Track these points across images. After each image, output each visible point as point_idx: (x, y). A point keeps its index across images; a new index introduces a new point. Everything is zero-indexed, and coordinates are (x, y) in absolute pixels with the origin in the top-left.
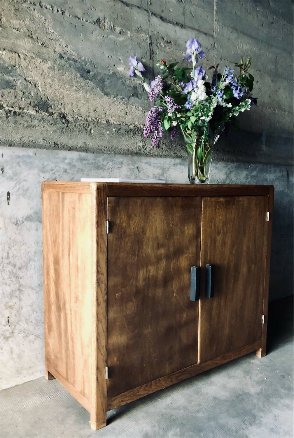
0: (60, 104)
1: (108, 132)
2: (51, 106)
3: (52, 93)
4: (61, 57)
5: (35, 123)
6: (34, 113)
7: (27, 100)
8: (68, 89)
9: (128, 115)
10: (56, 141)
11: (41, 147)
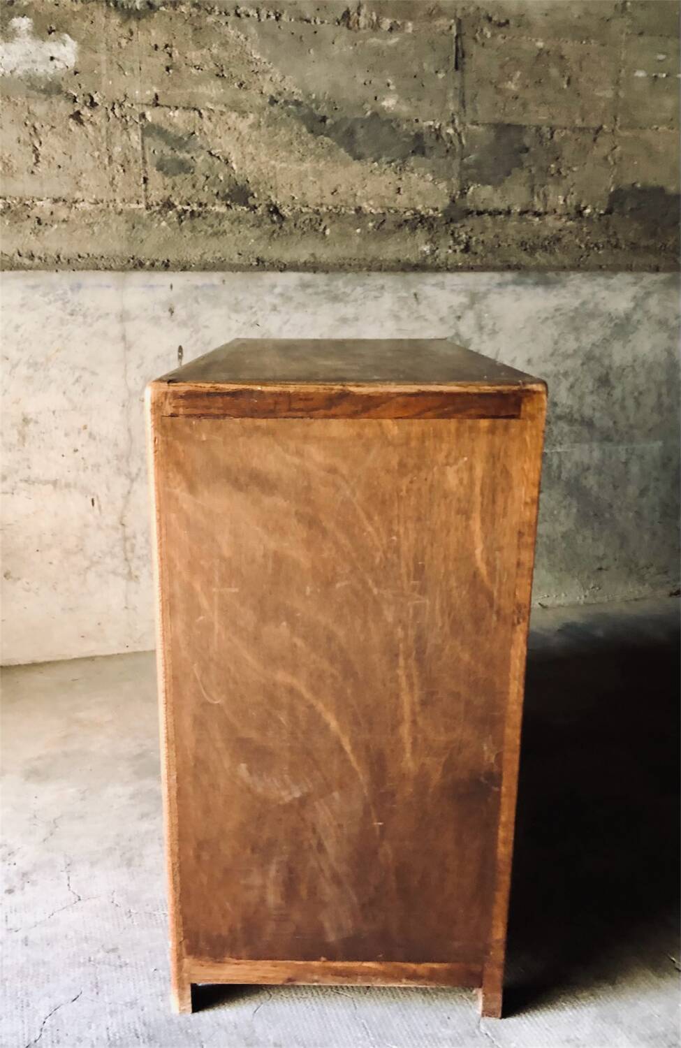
0: (269, 187)
1: (358, 231)
2: (252, 195)
3: (256, 170)
4: (273, 101)
5: (226, 226)
6: (223, 209)
7: (212, 188)
8: (284, 159)
9: (401, 192)
10: (260, 255)
11: (235, 268)
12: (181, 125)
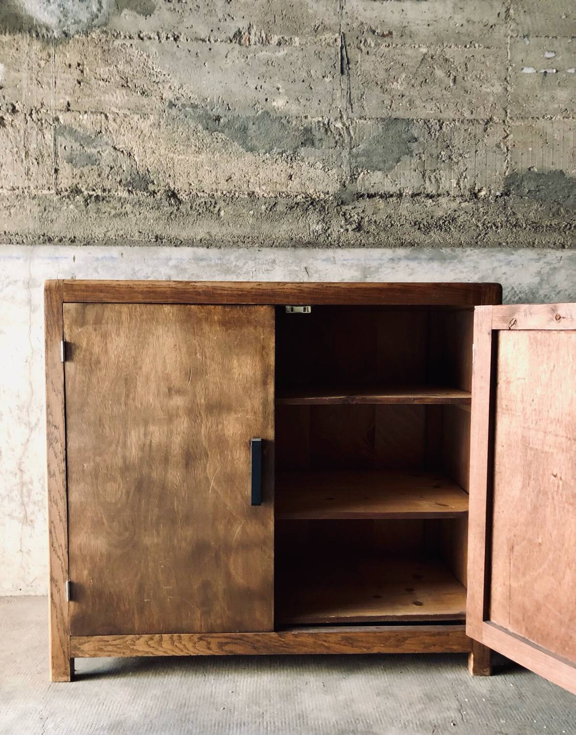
0: (167, 175)
1: (251, 212)
2: (153, 182)
3: (156, 161)
4: (172, 105)
5: (127, 209)
6: (125, 194)
7: (116, 177)
8: (181, 152)
9: (293, 179)
10: (159, 233)
11: (132, 244)
12: (89, 126)
